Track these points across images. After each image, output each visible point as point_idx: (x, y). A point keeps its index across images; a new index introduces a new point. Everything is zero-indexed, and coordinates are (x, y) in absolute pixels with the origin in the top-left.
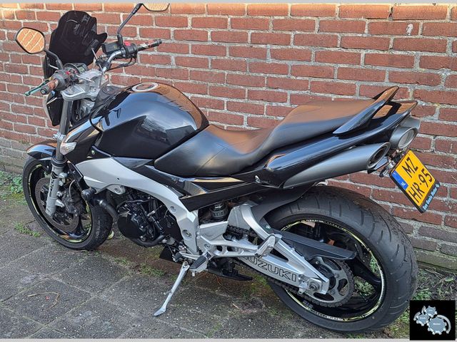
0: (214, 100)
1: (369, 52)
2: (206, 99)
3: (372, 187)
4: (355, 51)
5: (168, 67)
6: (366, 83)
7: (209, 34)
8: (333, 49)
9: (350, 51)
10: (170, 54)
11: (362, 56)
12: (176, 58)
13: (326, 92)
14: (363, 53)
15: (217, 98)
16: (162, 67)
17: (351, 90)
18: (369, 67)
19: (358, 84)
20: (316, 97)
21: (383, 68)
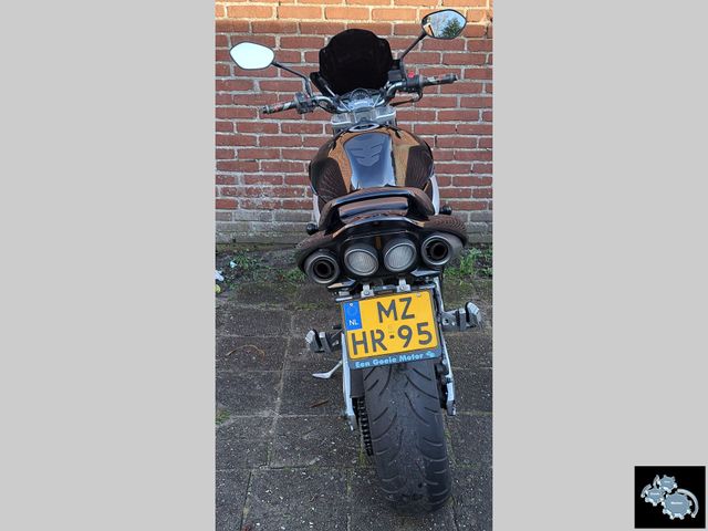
0: (311, 125)
1: (469, 67)
2: (299, 125)
3: (472, 188)
4: (455, 67)
5: (249, 93)
6: (466, 96)
7: (303, 54)
8: (435, 66)
9: (451, 67)
10: (253, 78)
11: (463, 71)
12: (260, 83)
13: (431, 106)
14: (463, 68)
15: (313, 122)
16: (242, 93)
17: (453, 103)
18: (468, 80)
19: (459, 97)
20: (420, 112)
21: (480, 81)
